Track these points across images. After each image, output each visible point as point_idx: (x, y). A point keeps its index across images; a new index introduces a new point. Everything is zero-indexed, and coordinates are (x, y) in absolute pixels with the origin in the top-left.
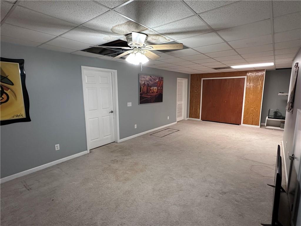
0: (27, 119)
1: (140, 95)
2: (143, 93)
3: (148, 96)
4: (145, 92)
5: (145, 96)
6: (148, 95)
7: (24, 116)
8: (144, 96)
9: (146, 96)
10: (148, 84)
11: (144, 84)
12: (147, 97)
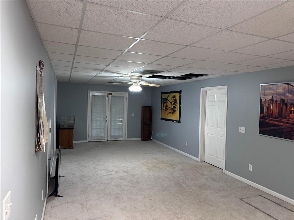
0: (179, 122)
1: (261, 120)
2: (269, 115)
3: (282, 124)
4: (274, 116)
5: (274, 122)
6: (284, 123)
7: (178, 120)
8: (270, 122)
9: (277, 123)
10: (283, 100)
11: (272, 99)
12: (280, 126)
